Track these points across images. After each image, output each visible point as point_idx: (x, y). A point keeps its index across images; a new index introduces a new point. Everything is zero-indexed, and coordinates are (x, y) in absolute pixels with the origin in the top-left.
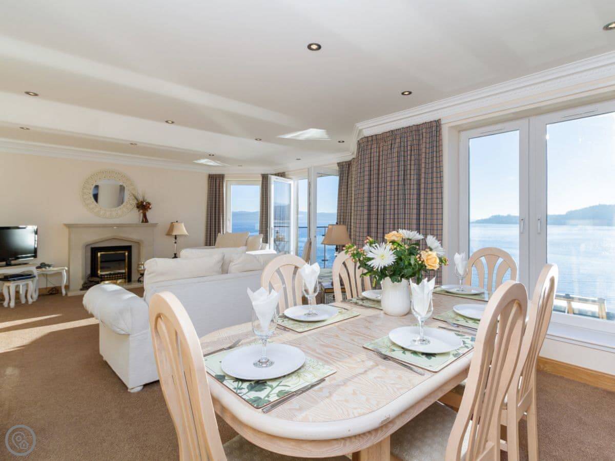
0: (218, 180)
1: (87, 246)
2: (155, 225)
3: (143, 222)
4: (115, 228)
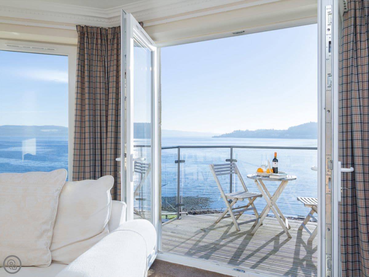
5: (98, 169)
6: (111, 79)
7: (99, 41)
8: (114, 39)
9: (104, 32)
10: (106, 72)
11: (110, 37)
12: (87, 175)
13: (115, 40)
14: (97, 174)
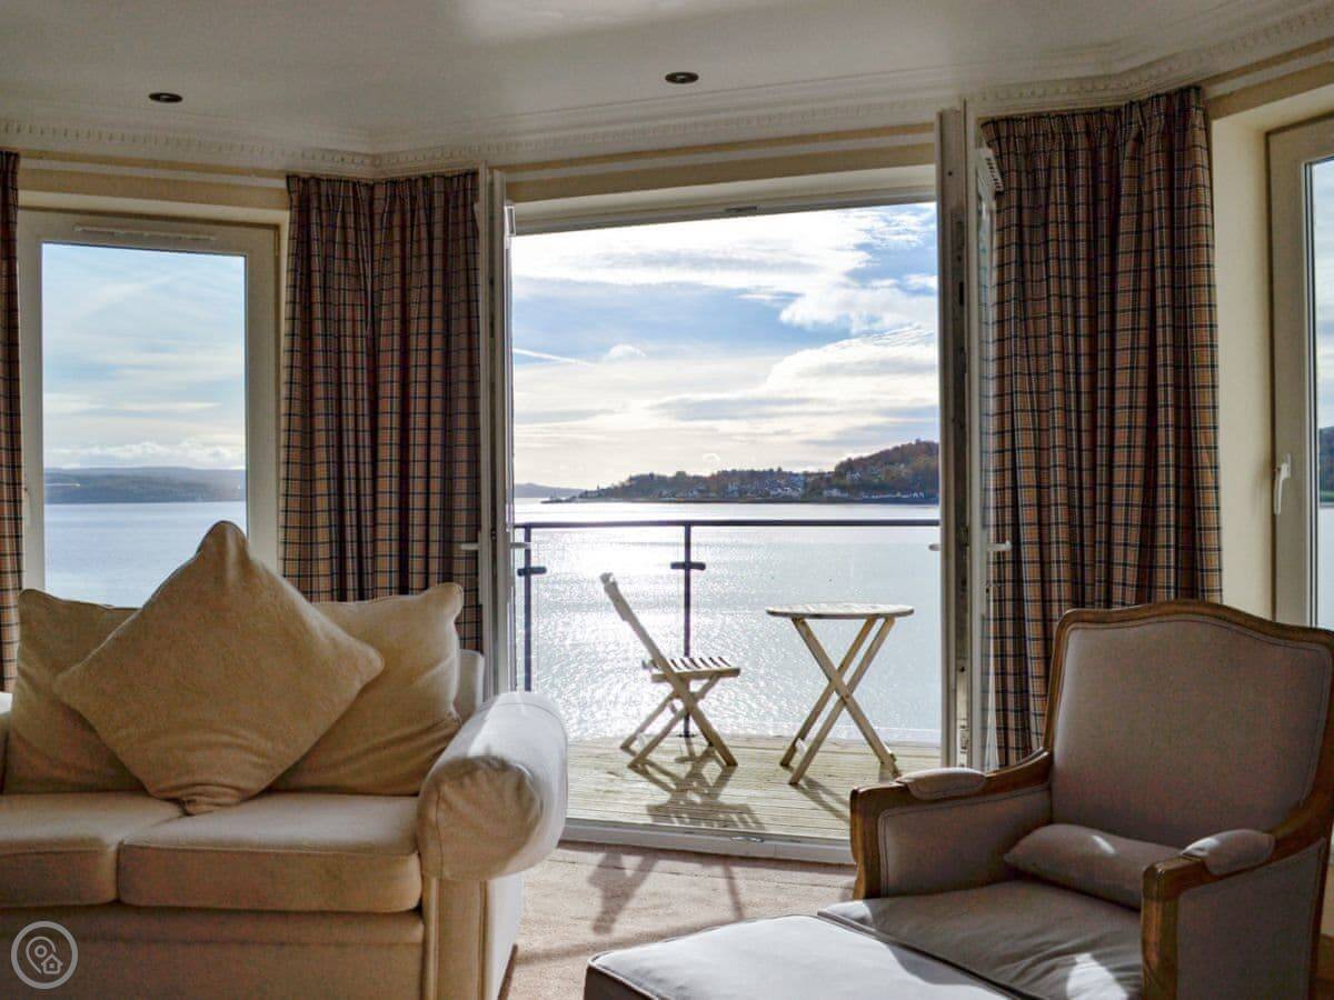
6: (384, 328)
7: (351, 219)
9: (363, 193)
10: (370, 307)
11: (379, 207)
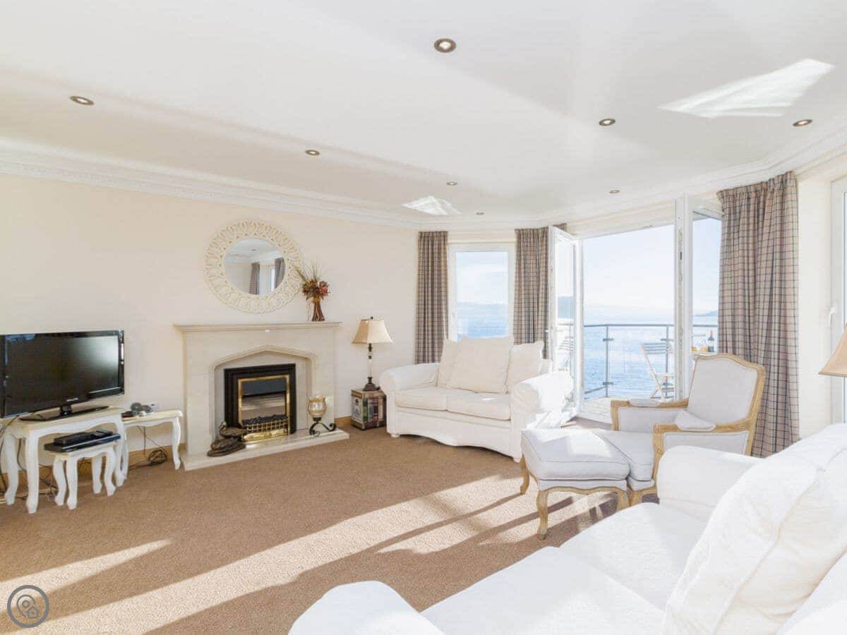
0: (436, 242)
1: (217, 368)
2: (335, 325)
3: (314, 319)
4: (267, 331)
5: (531, 336)
6: (541, 269)
7: (532, 240)
8: (543, 237)
9: (535, 232)
10: (538, 264)
11: (540, 235)
12: (523, 340)
13: (545, 238)
14: (531, 340)
